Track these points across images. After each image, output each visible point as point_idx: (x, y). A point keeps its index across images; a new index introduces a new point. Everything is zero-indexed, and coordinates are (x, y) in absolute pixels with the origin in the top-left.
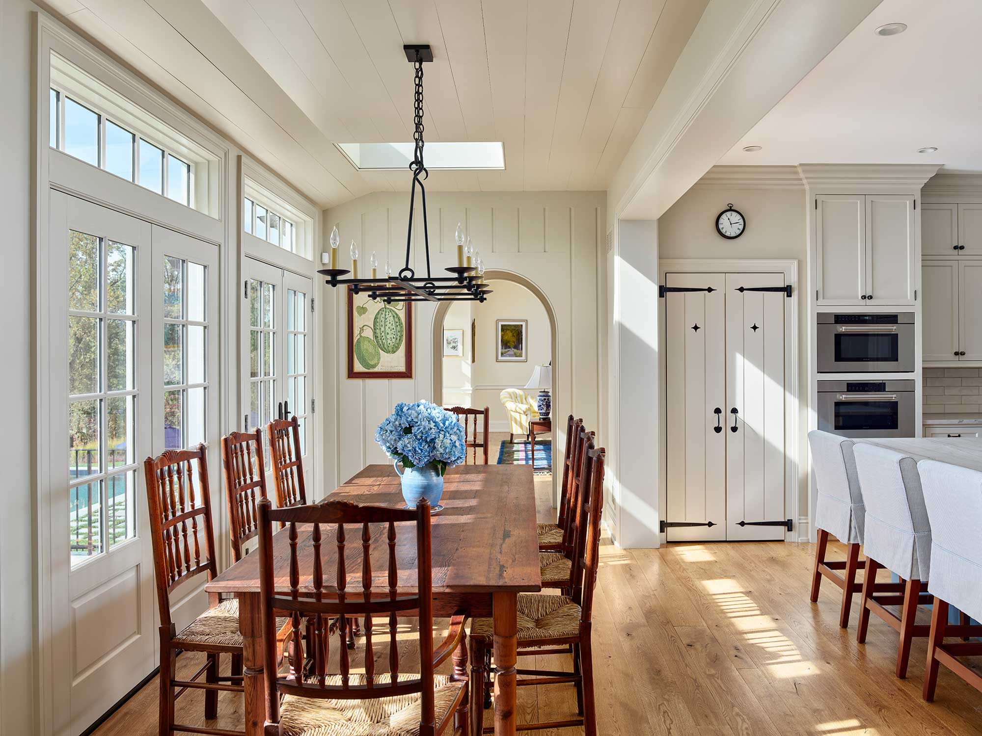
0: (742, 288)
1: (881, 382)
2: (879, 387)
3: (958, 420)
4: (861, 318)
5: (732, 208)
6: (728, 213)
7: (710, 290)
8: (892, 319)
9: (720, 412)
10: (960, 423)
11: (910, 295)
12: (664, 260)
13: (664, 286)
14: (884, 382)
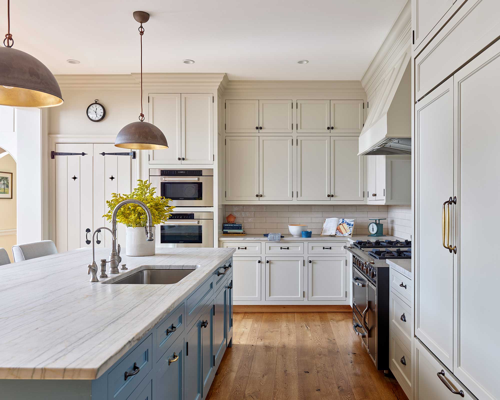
0: (104, 153)
1: (191, 213)
2: (190, 216)
3: (243, 238)
4: (179, 172)
5: (97, 102)
6: (94, 106)
7: (83, 154)
8: (198, 173)
9: (90, 231)
10: (244, 240)
11: (210, 158)
12: (52, 135)
13: (54, 151)
14: (193, 213)
